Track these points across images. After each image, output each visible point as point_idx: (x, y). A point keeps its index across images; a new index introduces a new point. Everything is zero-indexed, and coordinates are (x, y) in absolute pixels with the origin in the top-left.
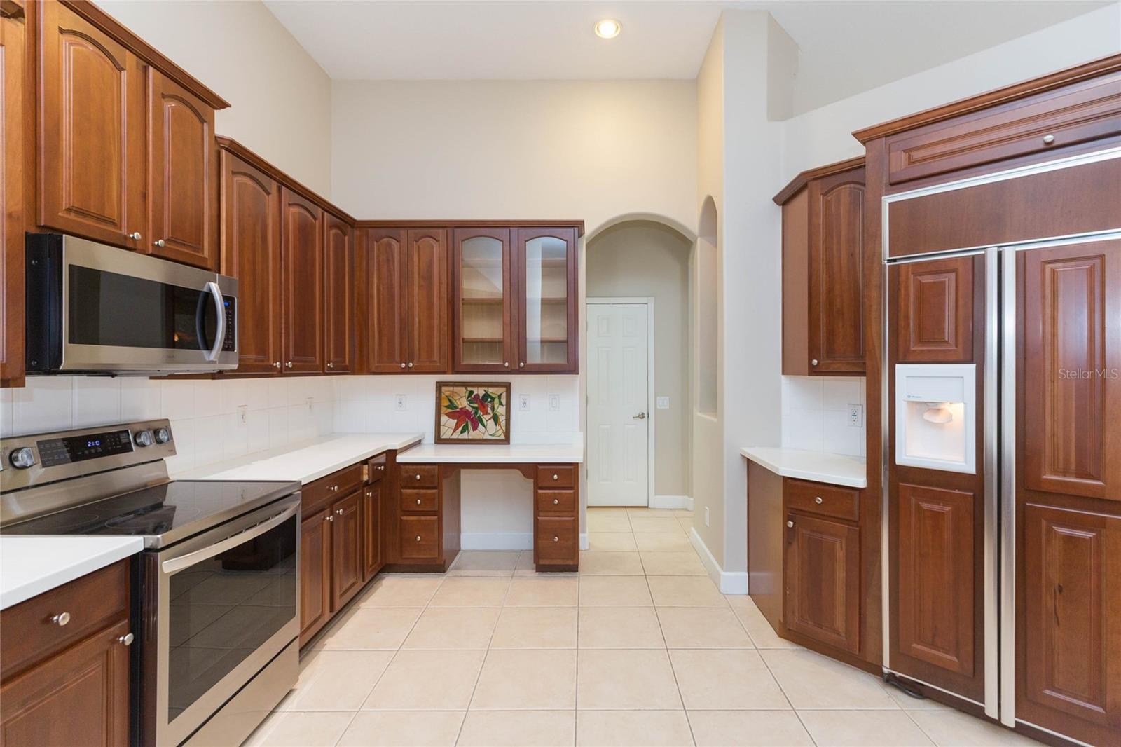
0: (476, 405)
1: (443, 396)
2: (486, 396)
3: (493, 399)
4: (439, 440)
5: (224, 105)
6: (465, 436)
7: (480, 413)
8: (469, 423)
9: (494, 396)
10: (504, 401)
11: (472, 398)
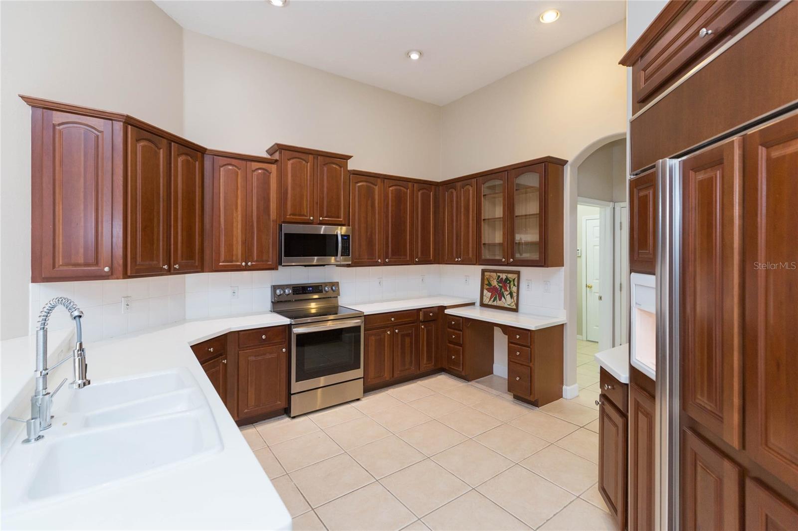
0: (501, 285)
1: (485, 278)
2: (507, 279)
3: (510, 282)
4: (483, 305)
6: (495, 303)
7: (503, 290)
8: (497, 296)
9: (511, 280)
10: (516, 284)
11: (500, 281)
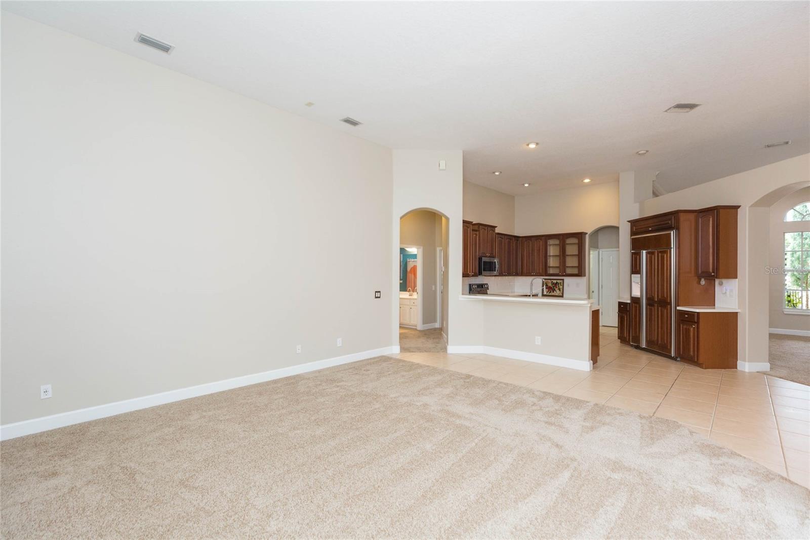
1: (544, 282)
2: (557, 283)
4: (543, 295)
5: (496, 227)
6: (550, 294)
7: (555, 288)
8: (552, 290)
9: (559, 283)
10: (562, 284)
11: (553, 284)
